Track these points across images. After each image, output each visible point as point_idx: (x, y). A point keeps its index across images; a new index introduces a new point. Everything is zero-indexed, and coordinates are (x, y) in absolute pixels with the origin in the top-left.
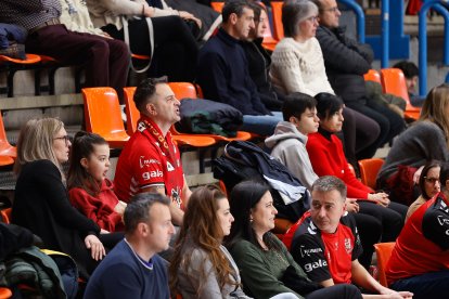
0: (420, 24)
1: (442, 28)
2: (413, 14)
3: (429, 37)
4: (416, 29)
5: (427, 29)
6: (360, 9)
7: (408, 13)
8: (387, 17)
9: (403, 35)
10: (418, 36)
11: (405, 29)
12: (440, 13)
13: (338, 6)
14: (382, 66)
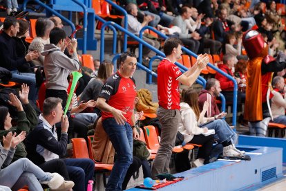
0: (101, 34)
1: (112, 36)
2: (99, 29)
3: (105, 41)
4: (99, 36)
5: (105, 36)
6: (73, 25)
7: (97, 28)
8: (86, 29)
9: (94, 39)
10: (101, 39)
11: (95, 36)
12: (112, 30)
13: (62, 22)
14: (83, 53)
